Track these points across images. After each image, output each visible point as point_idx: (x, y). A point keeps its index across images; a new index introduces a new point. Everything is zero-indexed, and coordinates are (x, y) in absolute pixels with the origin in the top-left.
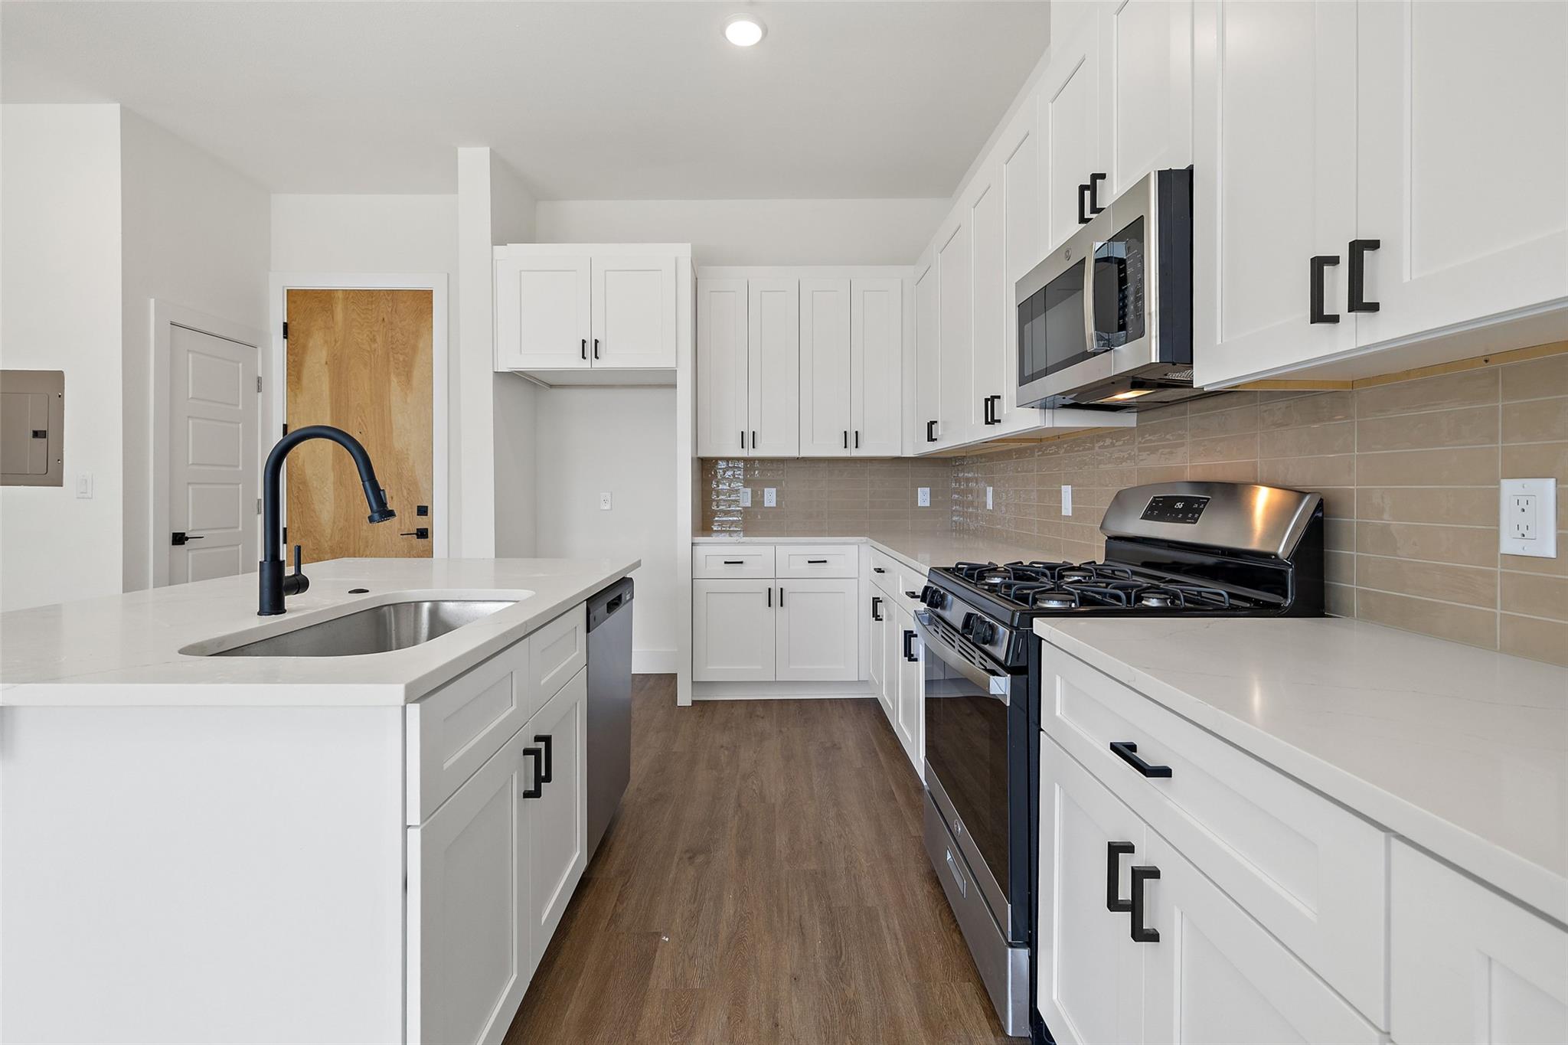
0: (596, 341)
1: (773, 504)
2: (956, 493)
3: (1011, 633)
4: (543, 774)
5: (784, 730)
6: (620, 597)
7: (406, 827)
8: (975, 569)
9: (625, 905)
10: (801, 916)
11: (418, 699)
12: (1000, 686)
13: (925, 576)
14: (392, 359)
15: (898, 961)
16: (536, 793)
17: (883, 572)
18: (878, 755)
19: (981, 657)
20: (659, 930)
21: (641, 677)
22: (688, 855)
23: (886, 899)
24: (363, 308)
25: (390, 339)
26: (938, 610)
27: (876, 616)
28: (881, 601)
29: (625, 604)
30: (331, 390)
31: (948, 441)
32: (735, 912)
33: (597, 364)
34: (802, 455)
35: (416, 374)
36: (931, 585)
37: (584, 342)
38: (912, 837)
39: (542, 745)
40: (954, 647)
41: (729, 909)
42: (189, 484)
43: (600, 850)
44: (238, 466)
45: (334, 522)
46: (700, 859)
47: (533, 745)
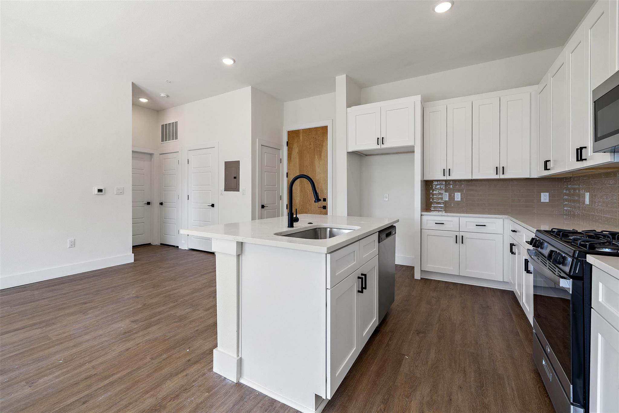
0: (383, 138)
1: (459, 200)
2: (566, 195)
3: (573, 260)
4: (364, 287)
5: (463, 296)
6: (391, 232)
7: (327, 289)
8: (560, 232)
9: (392, 342)
10: (465, 367)
11: (330, 253)
12: (566, 284)
13: (534, 233)
14: (316, 150)
15: (512, 398)
16: (362, 292)
17: (516, 232)
18: (511, 315)
19: (559, 271)
20: (404, 354)
21: (400, 266)
22: (417, 332)
23: (508, 373)
24: (308, 134)
25: (315, 144)
26: (539, 249)
27: (512, 252)
28: (515, 245)
29: (393, 235)
30: (299, 161)
31: (556, 169)
32: (435, 357)
33: (383, 146)
34: (473, 178)
35: (323, 154)
36: (536, 238)
37: (378, 138)
38: (527, 353)
39: (363, 277)
40: (546, 266)
41: (433, 355)
42: (265, 191)
43: (383, 322)
44: (276, 186)
45: (300, 203)
46: (421, 335)
47: (360, 276)
